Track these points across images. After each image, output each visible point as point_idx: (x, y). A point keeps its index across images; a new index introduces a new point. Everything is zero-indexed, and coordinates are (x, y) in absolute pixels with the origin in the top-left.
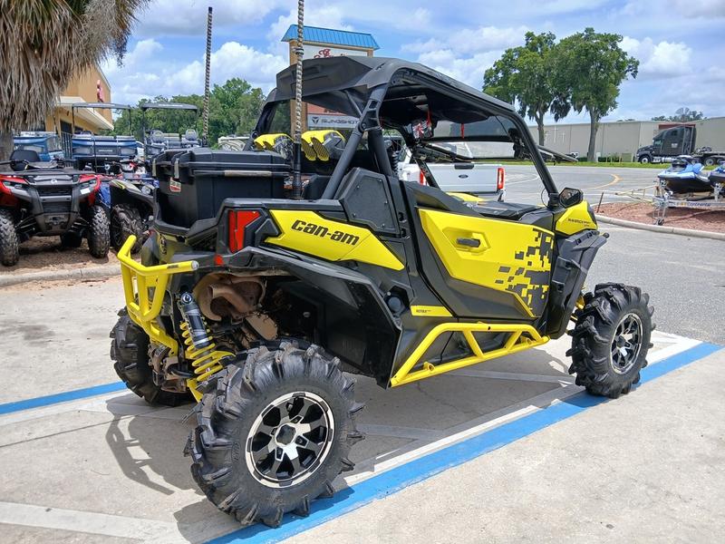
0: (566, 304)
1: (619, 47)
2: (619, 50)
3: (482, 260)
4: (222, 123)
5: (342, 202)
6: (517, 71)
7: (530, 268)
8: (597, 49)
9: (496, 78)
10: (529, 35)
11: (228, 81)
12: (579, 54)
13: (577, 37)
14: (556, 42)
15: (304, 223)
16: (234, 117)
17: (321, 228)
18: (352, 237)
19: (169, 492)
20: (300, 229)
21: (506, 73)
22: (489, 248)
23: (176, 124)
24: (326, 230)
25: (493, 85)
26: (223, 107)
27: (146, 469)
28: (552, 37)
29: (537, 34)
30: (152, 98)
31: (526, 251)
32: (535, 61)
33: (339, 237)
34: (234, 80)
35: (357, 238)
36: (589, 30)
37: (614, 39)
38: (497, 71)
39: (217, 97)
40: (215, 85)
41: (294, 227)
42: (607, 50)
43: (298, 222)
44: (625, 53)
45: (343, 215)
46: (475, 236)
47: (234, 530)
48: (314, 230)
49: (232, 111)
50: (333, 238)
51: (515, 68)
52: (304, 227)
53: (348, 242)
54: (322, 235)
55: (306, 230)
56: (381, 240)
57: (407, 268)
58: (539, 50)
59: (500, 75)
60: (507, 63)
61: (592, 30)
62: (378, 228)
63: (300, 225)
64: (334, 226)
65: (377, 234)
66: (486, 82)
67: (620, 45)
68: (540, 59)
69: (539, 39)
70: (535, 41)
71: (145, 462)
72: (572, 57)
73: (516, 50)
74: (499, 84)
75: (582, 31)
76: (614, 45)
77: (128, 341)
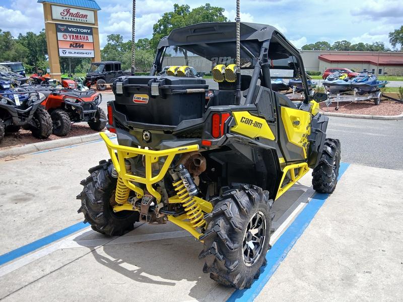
0: (318, 150)
1: (223, 15)
2: (223, 16)
3: (299, 131)
5: (256, 105)
6: (171, 26)
8: (213, 15)
9: (160, 29)
10: (176, 6)
12: (204, 18)
13: (202, 8)
14: (191, 10)
15: (245, 118)
17: (250, 120)
19: (174, 284)
20: (243, 122)
21: (165, 27)
24: (252, 121)
25: (158, 32)
27: (143, 274)
28: (188, 7)
29: (180, 5)
32: (181, 21)
33: (256, 124)
35: (261, 125)
36: (208, 5)
37: (220, 10)
38: (160, 25)
42: (217, 16)
43: (242, 118)
44: (226, 18)
46: (298, 119)
47: (230, 295)
48: (248, 121)
50: (254, 125)
51: (170, 24)
52: (245, 120)
53: (259, 127)
54: (251, 124)
55: (245, 122)
56: (269, 125)
57: (275, 140)
58: (182, 15)
59: (162, 27)
60: (166, 20)
61: (209, 5)
62: (268, 119)
63: (243, 120)
64: (254, 119)
65: (268, 122)
66: (155, 31)
67: (223, 13)
68: (183, 20)
69: (182, 8)
70: (180, 9)
71: (139, 271)
72: (200, 19)
73: (170, 14)
74: (162, 33)
75: (204, 5)
76: (221, 14)
77: (97, 200)
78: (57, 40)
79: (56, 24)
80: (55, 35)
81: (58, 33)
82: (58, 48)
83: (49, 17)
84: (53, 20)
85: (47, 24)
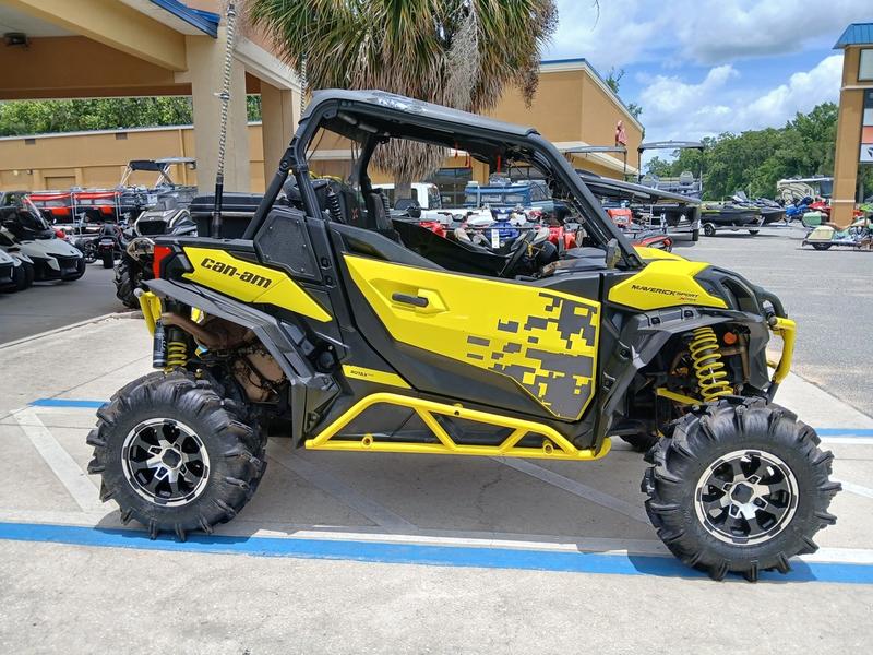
3: (435, 324)
4: (801, 162)
7: (533, 346)
11: (817, 107)
15: (213, 262)
16: (817, 154)
17: (229, 267)
18: (263, 279)
20: (209, 267)
22: (448, 310)
23: (741, 165)
24: (235, 270)
26: (805, 141)
30: (716, 135)
31: (523, 322)
33: (249, 278)
34: (825, 105)
35: (269, 281)
39: (799, 129)
40: (798, 114)
41: (203, 264)
43: (206, 260)
45: (254, 256)
46: (422, 293)
48: (222, 269)
49: (816, 146)
50: (242, 278)
52: (213, 265)
53: (259, 284)
54: (231, 274)
55: (214, 268)
56: (300, 286)
57: (336, 321)
62: (294, 272)
63: (209, 263)
64: (243, 267)
65: (295, 279)
78: (862, 126)
79: (865, 90)
80: (858, 116)
81: (867, 111)
82: (860, 144)
83: (852, 76)
84: (859, 81)
85: (844, 93)
